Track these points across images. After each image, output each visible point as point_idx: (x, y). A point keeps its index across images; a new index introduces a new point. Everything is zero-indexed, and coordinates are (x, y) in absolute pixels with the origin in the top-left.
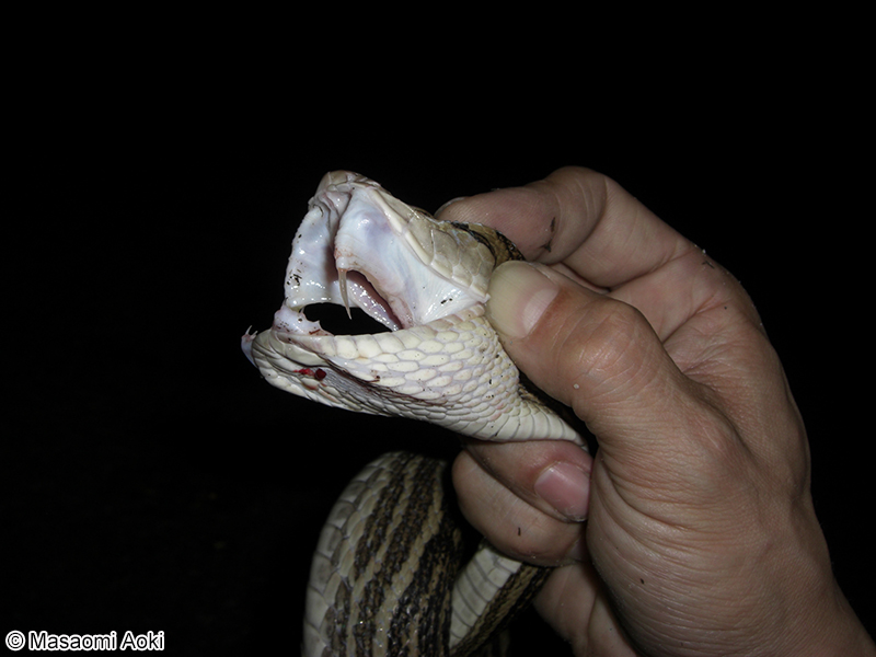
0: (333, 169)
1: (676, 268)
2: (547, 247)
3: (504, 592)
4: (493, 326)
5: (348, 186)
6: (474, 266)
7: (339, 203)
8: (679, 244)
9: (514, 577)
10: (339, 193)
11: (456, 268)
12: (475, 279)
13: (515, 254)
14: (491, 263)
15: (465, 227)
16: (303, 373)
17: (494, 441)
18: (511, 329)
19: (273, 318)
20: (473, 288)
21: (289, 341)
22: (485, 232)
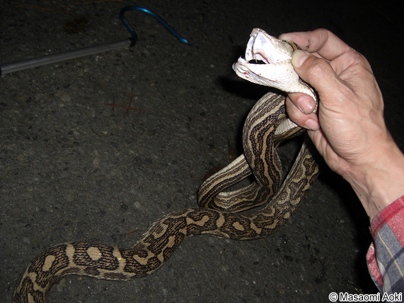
0: (255, 28)
1: (346, 55)
2: (308, 47)
3: (292, 130)
4: (292, 65)
5: (257, 32)
6: (287, 51)
7: (255, 35)
8: (348, 48)
9: (295, 128)
10: (256, 33)
11: (283, 51)
12: (288, 53)
13: (299, 48)
14: (292, 50)
15: (285, 41)
16: (245, 73)
17: (289, 93)
18: (297, 65)
19: (237, 60)
20: (287, 55)
21: (241, 65)
22: (290, 42)
